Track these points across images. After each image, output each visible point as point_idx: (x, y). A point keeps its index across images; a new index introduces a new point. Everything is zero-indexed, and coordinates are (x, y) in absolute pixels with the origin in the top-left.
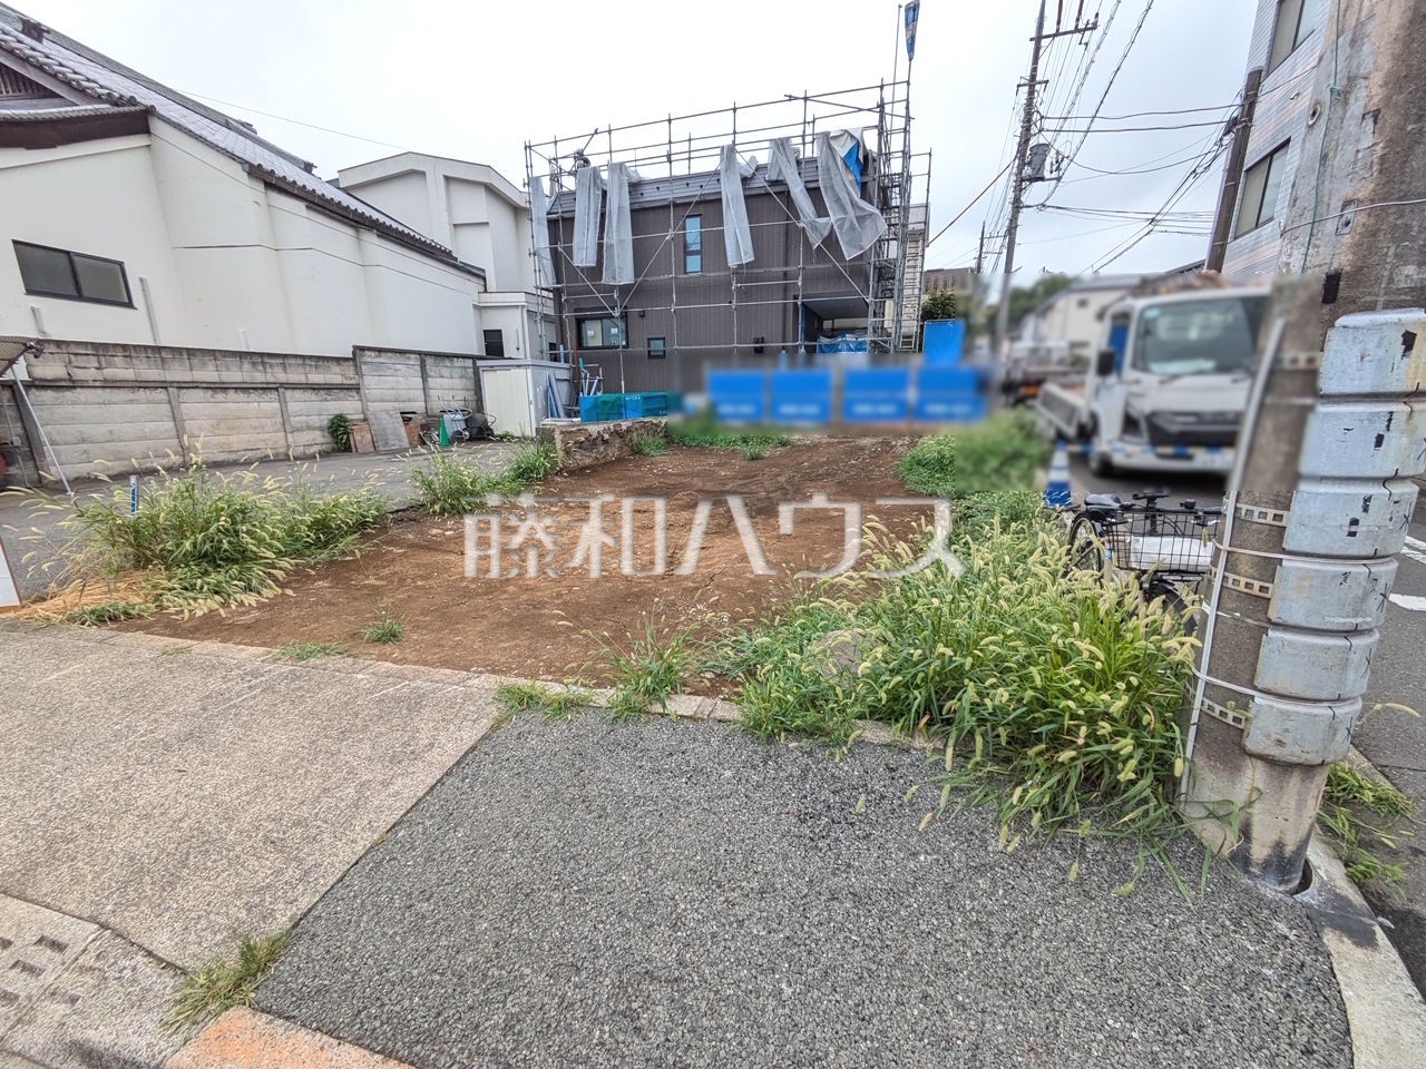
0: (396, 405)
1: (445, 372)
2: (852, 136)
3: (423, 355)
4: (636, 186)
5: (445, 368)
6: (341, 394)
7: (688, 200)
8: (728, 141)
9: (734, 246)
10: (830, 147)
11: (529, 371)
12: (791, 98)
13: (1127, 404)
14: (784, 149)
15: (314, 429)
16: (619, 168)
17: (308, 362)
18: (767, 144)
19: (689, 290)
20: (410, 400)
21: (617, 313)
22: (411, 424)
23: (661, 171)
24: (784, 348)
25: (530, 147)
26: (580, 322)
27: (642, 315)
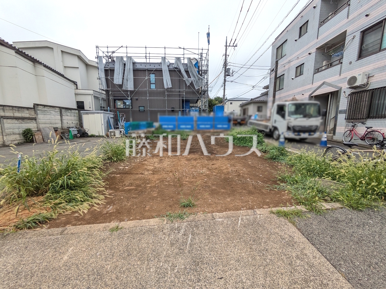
0: (50, 125)
1: (69, 114)
2: (196, 59)
3: (61, 108)
4: (134, 63)
5: (69, 113)
6: (28, 121)
7: (152, 69)
8: (163, 56)
9: (166, 83)
10: (191, 61)
11: (102, 115)
12: (180, 48)
13: (288, 124)
14: (179, 60)
15: (16, 134)
16: (130, 58)
17: (14, 108)
18: (174, 58)
19: (152, 93)
20: (56, 124)
21: (129, 98)
22: (58, 132)
23: (144, 61)
24: (180, 110)
25: (98, 47)
26: (115, 100)
27: (137, 100)
